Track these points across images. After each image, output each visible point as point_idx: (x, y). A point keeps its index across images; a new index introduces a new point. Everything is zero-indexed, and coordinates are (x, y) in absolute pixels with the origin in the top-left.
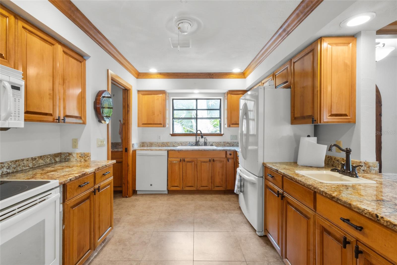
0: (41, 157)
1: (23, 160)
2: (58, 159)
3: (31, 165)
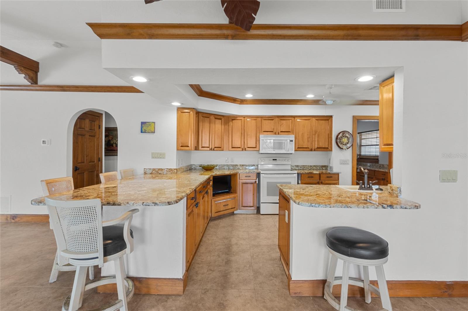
0: (314, 166)
1: (306, 166)
2: (324, 168)
3: (310, 168)
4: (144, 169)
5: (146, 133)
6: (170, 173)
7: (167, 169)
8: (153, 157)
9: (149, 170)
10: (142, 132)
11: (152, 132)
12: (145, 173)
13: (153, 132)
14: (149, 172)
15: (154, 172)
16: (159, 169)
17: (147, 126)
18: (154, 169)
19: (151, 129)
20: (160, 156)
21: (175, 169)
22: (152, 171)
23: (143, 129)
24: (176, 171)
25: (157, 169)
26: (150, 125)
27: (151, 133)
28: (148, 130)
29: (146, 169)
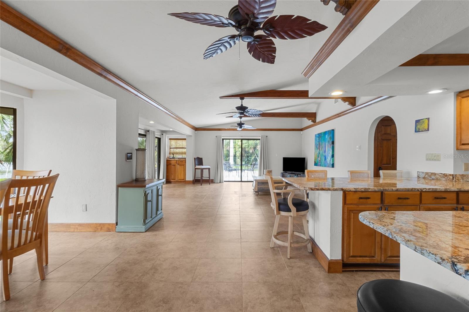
4: (418, 172)
5: (420, 132)
6: (444, 179)
7: (441, 174)
8: (427, 160)
9: (422, 173)
10: (416, 131)
11: (425, 129)
12: (418, 177)
13: (427, 129)
14: (422, 175)
15: (426, 176)
16: (432, 173)
17: (421, 124)
18: (427, 173)
19: (424, 127)
20: (434, 158)
21: (450, 175)
22: (425, 175)
23: (417, 128)
24: (451, 177)
25: (430, 173)
26: (423, 122)
27: (425, 131)
28: (422, 128)
29: (420, 172)
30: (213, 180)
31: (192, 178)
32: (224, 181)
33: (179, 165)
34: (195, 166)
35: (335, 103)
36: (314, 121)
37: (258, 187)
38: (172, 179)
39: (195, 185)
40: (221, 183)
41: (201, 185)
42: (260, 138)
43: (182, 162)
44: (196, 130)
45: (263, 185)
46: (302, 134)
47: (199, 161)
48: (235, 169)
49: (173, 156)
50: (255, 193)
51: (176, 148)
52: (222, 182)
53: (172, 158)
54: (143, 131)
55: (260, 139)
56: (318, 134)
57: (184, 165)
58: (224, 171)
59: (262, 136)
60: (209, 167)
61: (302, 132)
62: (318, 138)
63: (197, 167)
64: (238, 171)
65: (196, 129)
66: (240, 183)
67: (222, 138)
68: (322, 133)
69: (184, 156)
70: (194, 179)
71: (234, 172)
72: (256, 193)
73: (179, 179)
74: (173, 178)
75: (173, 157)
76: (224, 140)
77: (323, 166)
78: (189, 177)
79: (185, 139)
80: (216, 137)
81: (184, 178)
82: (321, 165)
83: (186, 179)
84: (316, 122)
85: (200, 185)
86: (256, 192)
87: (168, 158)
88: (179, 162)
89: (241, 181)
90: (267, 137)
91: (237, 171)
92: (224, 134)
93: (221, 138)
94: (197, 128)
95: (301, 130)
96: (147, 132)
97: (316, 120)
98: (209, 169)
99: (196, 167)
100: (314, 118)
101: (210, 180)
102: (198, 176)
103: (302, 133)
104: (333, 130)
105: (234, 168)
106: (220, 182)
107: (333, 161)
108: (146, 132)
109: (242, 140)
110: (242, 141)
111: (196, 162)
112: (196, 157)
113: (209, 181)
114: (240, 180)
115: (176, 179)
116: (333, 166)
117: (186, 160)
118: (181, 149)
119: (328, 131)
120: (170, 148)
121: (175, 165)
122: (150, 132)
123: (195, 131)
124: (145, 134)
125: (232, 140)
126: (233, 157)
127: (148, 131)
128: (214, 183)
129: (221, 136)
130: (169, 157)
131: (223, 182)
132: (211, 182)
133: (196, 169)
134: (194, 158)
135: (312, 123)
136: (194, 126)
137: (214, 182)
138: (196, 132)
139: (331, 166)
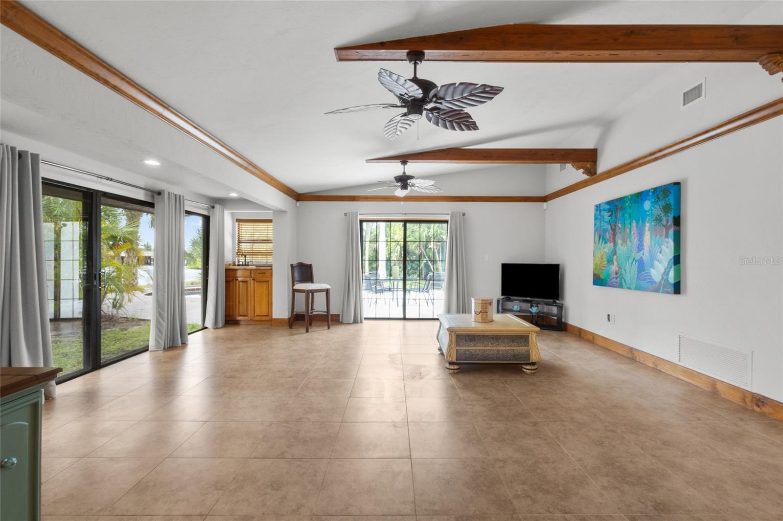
30: (338, 315)
31: (287, 314)
32: (365, 319)
33: (257, 282)
34: (293, 285)
35: (684, 105)
36: (592, 171)
37: (457, 350)
38: (240, 316)
39: (294, 331)
40: (358, 323)
41: (307, 331)
42: (448, 218)
43: (263, 275)
44: (298, 200)
45: (472, 344)
46: (545, 210)
47: (304, 272)
48: (390, 289)
49: (245, 260)
50: (447, 365)
51: (254, 242)
52: (359, 321)
53: (242, 265)
54: (142, 191)
55: (447, 222)
56: (610, 203)
57: (268, 282)
58: (365, 294)
59: (451, 213)
60: (328, 287)
61: (545, 204)
62: (606, 215)
63: (299, 286)
64: (395, 292)
65: (298, 197)
66: (401, 323)
67: (360, 217)
68: (626, 197)
69: (270, 260)
70: (290, 316)
71: (388, 294)
72: (452, 367)
73: (255, 315)
74: (241, 313)
75: (245, 262)
76: (364, 224)
77: (629, 288)
78: (281, 310)
79: (270, 221)
80: (346, 215)
81: (268, 313)
82: (621, 283)
83: (272, 317)
84: (595, 173)
85: (305, 331)
86: (451, 363)
87: (234, 265)
88: (257, 274)
89: (404, 319)
90: (464, 215)
91: (393, 293)
92: (363, 209)
93: (357, 217)
94: (300, 194)
95: (544, 199)
96: (156, 196)
97: (595, 169)
98: (327, 291)
99: (294, 288)
100: (592, 163)
101: (330, 317)
102: (301, 308)
103: (545, 207)
104: (677, 184)
105: (386, 285)
106: (355, 322)
107: (678, 273)
108: (153, 197)
109: (405, 222)
110: (405, 226)
111: (296, 275)
112: (295, 263)
113: (330, 320)
114: (402, 316)
115: (249, 316)
116: (677, 288)
117: (272, 269)
118: (265, 245)
119: (655, 189)
120: (239, 242)
121: (246, 282)
122: (164, 198)
123: (295, 201)
124: (149, 200)
125: (384, 224)
126: (384, 263)
127: (159, 193)
128: (342, 323)
129: (357, 213)
130: (237, 263)
131: (361, 322)
132: (332, 321)
133: (294, 291)
134: (292, 265)
135: (585, 177)
136: (292, 190)
137: (340, 321)
138: (298, 204)
139: (672, 289)
